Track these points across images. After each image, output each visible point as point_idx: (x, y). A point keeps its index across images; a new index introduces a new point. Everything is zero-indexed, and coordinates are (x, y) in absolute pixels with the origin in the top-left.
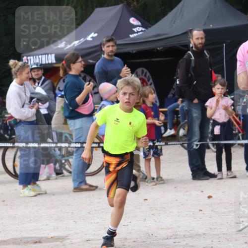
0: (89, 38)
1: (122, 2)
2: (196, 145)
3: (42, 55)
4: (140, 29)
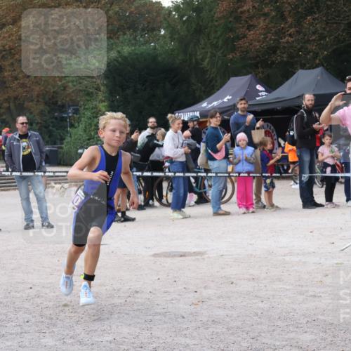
0: (225, 100)
1: (251, 73)
2: (305, 177)
3: (190, 112)
4: (264, 93)
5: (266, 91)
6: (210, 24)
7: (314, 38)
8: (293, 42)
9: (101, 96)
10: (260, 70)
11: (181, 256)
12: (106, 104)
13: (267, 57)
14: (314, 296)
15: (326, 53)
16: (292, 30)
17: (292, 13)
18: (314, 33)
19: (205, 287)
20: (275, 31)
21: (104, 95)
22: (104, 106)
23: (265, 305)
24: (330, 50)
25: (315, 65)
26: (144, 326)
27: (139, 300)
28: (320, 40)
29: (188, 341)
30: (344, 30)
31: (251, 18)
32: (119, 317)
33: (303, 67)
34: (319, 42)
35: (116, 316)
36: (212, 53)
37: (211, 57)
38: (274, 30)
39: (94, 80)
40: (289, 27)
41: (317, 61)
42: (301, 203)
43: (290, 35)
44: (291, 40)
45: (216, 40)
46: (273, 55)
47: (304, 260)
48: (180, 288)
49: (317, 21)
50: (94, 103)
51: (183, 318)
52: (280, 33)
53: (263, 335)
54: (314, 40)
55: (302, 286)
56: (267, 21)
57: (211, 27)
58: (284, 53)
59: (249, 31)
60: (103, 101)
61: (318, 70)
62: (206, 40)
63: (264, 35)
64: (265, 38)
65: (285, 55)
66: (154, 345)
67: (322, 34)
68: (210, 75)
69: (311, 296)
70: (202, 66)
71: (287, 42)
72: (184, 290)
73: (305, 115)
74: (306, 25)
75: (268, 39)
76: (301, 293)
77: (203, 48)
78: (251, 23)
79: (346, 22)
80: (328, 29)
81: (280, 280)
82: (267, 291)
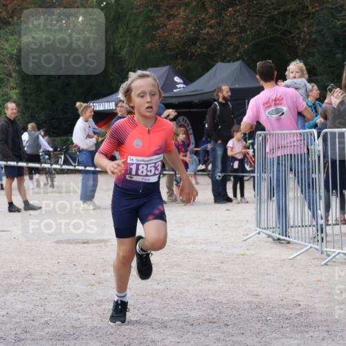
1: (169, 64)
2: (219, 176)
3: (105, 102)
4: (182, 86)
5: (184, 83)
6: (130, 12)
7: (235, 30)
8: (213, 33)
9: (12, 83)
10: (180, 61)
11: (84, 243)
12: (17, 91)
13: (186, 48)
14: (210, 280)
15: (246, 46)
16: (213, 21)
17: (213, 4)
18: (235, 25)
19: (104, 271)
20: (196, 22)
21: (16, 82)
22: (16, 93)
23: (161, 287)
24: (251, 44)
25: (235, 59)
26: (38, 303)
27: (36, 281)
28: (241, 33)
29: (80, 316)
30: (265, 24)
31: (171, 7)
32: (14, 295)
33: (224, 60)
34: (240, 35)
35: (11, 294)
36: (130, 42)
37: (129, 46)
38: (194, 20)
39: (5, 66)
40: (210, 18)
41: (238, 55)
42: (213, 197)
43: (211, 27)
44: (212, 31)
45: (135, 30)
46: (192, 47)
47: (205, 249)
48: (79, 270)
49: (238, 14)
50: (5, 90)
51: (78, 296)
52: (201, 24)
53: (153, 311)
54: (235, 33)
55: (199, 271)
56: (187, 11)
57: (131, 15)
58: (204, 45)
59: (169, 21)
60: (14, 88)
61: (237, 64)
62: (125, 28)
63: (184, 25)
64: (185, 29)
65: (205, 47)
66: (46, 319)
67: (243, 26)
68: (128, 65)
69: (206, 280)
70: (119, 56)
71: (208, 34)
72: (82, 272)
73: (218, 107)
74: (226, 17)
75: (188, 30)
76: (197, 277)
77: (121, 37)
78: (172, 13)
79: (268, 15)
80: (249, 22)
81: (178, 265)
82: (164, 274)
